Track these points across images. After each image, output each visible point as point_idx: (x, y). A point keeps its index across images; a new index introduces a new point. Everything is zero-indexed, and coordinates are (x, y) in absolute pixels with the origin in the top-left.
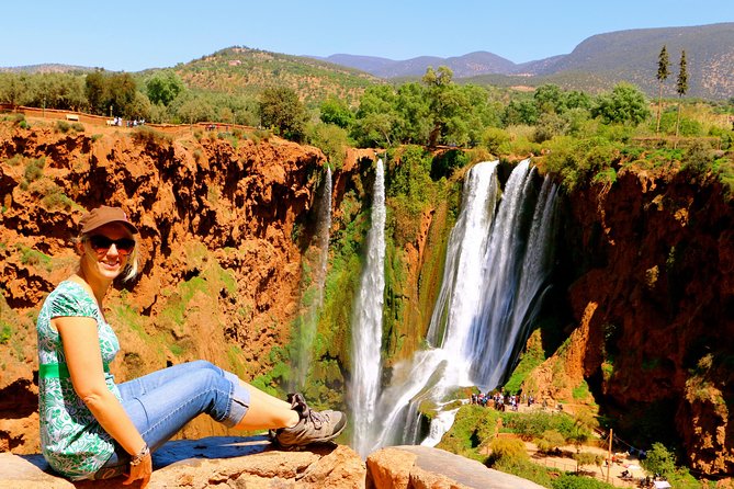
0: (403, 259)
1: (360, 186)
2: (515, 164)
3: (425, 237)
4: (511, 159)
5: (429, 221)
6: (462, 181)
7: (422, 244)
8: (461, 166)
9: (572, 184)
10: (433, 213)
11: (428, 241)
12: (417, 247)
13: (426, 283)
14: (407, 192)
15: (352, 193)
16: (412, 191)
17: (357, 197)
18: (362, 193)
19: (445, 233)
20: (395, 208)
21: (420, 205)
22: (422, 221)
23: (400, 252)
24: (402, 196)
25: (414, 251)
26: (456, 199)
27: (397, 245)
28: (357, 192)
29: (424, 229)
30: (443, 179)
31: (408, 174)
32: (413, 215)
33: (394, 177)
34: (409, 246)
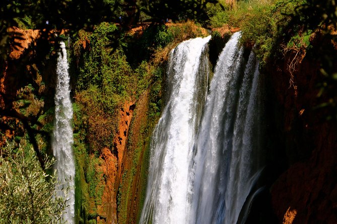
0: (99, 169)
1: (39, 79)
2: (227, 37)
3: (124, 138)
4: (223, 31)
5: (128, 118)
6: (164, 65)
7: (121, 148)
8: (164, 46)
9: (266, 55)
10: (133, 108)
11: (128, 144)
12: (116, 153)
13: (126, 197)
14: (100, 83)
15: (29, 88)
16: (105, 81)
17: (35, 92)
18: (43, 87)
19: (147, 132)
20: (85, 105)
21: (117, 99)
22: (120, 119)
23: (94, 161)
24: (93, 88)
25: (112, 158)
26: (158, 88)
27: (90, 151)
28: (36, 86)
29: (122, 129)
30: (144, 64)
31: (99, 60)
32: (108, 111)
33: (82, 65)
34: (106, 151)
